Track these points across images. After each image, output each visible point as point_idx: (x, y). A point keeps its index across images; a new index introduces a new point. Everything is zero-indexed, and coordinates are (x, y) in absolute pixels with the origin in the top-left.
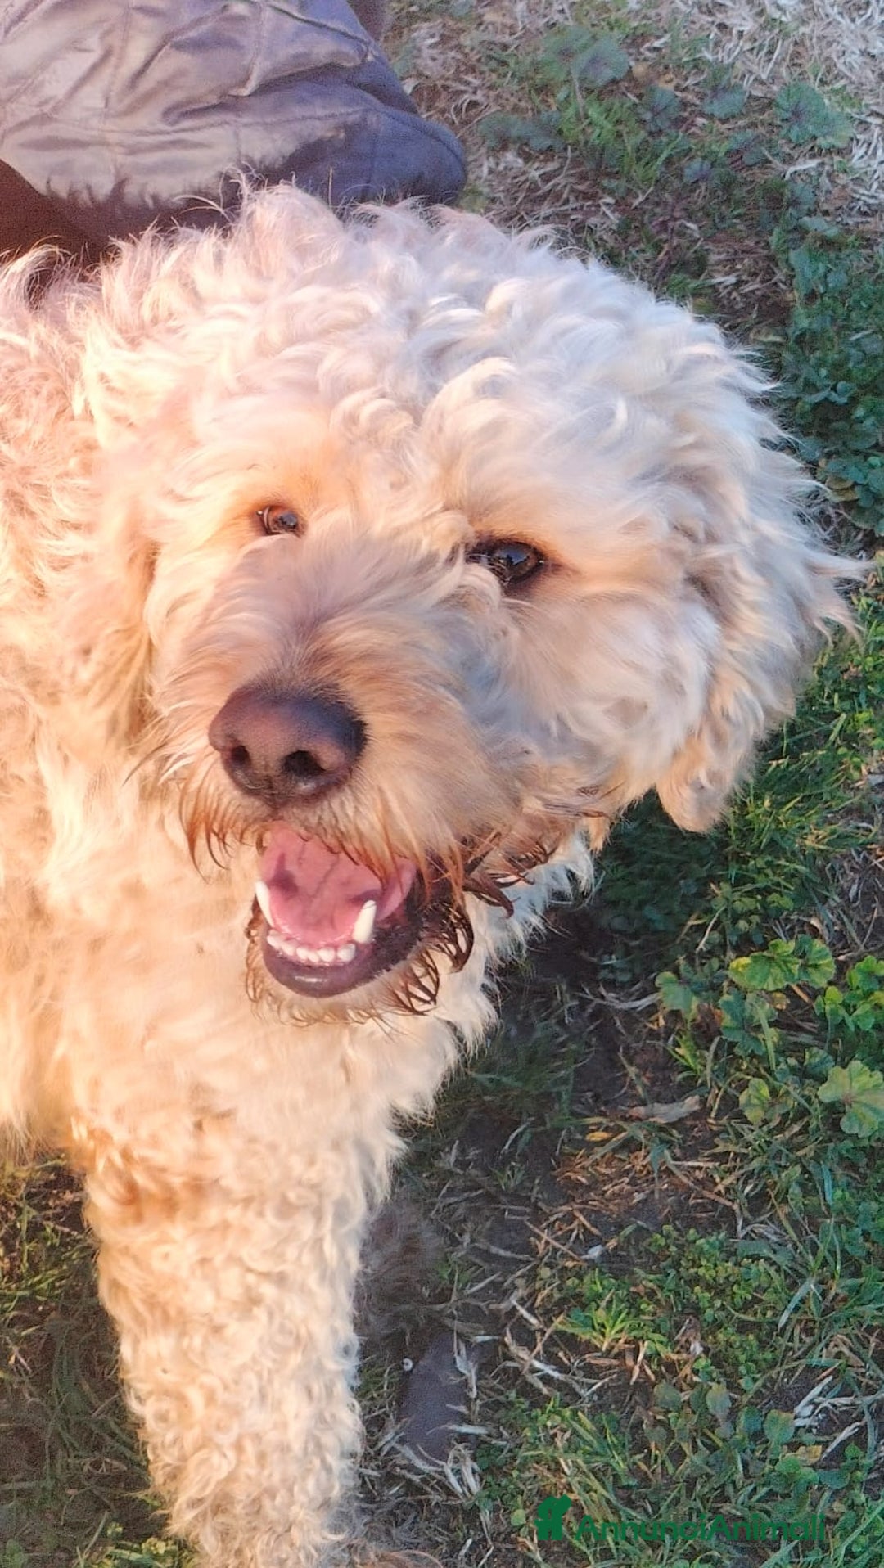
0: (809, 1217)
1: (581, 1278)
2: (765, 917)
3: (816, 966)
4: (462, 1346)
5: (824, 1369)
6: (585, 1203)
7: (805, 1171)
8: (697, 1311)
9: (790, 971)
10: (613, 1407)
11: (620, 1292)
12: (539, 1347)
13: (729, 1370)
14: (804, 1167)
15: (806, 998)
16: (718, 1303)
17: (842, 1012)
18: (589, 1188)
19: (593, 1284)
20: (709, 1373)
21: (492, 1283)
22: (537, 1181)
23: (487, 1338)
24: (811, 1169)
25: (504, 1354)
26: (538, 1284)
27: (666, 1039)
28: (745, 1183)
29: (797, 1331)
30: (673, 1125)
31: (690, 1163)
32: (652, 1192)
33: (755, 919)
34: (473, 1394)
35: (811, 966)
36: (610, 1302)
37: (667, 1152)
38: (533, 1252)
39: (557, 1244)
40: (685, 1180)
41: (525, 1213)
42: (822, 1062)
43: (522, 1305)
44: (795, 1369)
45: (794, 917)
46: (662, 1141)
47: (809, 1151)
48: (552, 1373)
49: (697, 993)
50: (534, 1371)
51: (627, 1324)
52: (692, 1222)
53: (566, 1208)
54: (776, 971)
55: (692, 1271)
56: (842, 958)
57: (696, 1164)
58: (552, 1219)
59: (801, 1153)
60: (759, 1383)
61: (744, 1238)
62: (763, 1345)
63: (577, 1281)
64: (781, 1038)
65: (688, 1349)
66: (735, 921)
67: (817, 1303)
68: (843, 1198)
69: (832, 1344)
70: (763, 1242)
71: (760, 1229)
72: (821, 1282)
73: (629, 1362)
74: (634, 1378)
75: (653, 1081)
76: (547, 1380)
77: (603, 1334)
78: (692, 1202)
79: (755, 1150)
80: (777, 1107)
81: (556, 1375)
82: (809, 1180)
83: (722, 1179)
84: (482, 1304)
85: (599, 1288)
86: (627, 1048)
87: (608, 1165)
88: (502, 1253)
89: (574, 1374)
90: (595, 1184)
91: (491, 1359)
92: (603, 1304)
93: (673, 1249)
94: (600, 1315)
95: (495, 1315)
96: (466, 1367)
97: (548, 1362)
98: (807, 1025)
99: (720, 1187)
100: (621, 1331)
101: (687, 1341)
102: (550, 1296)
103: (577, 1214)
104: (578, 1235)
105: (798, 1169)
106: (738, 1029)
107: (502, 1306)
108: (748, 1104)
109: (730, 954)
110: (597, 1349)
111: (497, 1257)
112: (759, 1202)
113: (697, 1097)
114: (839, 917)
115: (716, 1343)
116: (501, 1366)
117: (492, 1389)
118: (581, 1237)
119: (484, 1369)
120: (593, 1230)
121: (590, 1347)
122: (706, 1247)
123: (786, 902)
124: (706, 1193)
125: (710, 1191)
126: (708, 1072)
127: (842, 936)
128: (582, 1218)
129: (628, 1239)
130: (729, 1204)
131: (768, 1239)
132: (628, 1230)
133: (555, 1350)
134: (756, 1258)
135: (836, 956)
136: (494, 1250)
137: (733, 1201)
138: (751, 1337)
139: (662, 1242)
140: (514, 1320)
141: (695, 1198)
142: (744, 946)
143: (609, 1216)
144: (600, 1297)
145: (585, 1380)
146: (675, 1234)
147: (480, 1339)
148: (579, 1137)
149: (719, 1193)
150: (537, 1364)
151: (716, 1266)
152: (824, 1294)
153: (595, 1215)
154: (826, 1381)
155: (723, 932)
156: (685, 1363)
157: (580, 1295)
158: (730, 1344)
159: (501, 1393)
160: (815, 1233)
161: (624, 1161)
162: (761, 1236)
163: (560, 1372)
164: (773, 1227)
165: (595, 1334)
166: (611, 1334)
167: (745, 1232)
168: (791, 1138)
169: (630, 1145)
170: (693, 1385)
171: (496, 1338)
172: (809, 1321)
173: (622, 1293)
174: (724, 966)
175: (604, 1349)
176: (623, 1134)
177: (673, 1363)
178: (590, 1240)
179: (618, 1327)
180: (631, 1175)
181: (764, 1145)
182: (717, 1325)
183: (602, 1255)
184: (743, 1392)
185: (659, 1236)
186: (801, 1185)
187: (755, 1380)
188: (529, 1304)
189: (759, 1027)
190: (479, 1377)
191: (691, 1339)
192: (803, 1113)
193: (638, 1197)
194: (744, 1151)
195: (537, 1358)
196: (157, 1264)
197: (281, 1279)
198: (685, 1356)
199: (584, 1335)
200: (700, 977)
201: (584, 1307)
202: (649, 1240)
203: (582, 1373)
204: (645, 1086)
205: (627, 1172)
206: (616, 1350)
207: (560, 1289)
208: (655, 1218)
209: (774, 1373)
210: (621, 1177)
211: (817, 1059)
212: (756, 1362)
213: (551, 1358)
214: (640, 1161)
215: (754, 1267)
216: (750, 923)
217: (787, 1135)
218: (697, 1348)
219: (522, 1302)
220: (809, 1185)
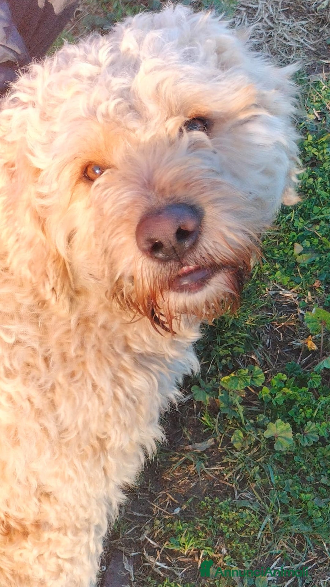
0: (264, 487)
1: (172, 523)
2: (233, 357)
3: (256, 378)
4: (126, 558)
5: (278, 554)
6: (171, 489)
7: (261, 468)
8: (222, 534)
9: (246, 381)
10: (191, 579)
11: (190, 529)
12: (159, 556)
13: (238, 559)
14: (260, 466)
15: (253, 391)
16: (231, 530)
17: (270, 397)
18: (172, 482)
19: (178, 526)
20: (231, 562)
21: (136, 529)
22: (149, 481)
23: (136, 553)
24: (263, 466)
25: (143, 560)
26: (155, 527)
27: (197, 414)
28: (236, 475)
29: (264, 539)
30: (204, 452)
31: (213, 468)
32: (198, 482)
33: (229, 358)
34: (133, 579)
35: (254, 378)
36: (186, 534)
37: (203, 464)
38: (152, 513)
39: (161, 509)
40: (211, 476)
41: (146, 496)
42: (264, 420)
43: (149, 537)
44: (265, 556)
45: (245, 356)
46: (200, 459)
47: (261, 459)
48: (165, 567)
49: (207, 393)
50: (157, 566)
51: (194, 543)
52: (216, 494)
53: (163, 492)
54: (241, 382)
55: (219, 516)
56: (266, 372)
57: (215, 468)
58: (158, 497)
59: (258, 461)
60: (251, 563)
61: (238, 499)
62: (251, 546)
63: (171, 525)
64: (244, 409)
65: (220, 552)
66: (220, 360)
67: (271, 525)
68: (277, 479)
69: (279, 543)
70: (247, 501)
71: (244, 494)
72: (273, 516)
73: (197, 559)
74: (199, 566)
75: (193, 433)
76: (162, 570)
77: (184, 547)
78: (215, 485)
79: (239, 460)
80: (247, 441)
81: (166, 567)
82: (263, 471)
83: (227, 474)
84: (132, 539)
85: (181, 527)
86: (182, 419)
87: (179, 472)
88: (138, 514)
89: (174, 566)
90: (174, 480)
91: (138, 562)
92: (183, 535)
93: (210, 507)
94: (183, 540)
95: (138, 543)
96: (129, 567)
97: (162, 562)
98: (254, 402)
99: (226, 478)
100: (192, 546)
101: (220, 548)
102: (161, 532)
103: (168, 494)
104: (169, 504)
105: (258, 467)
106: (227, 407)
107: (141, 539)
108: (235, 441)
109: (220, 375)
110: (182, 554)
111: (136, 516)
112: (243, 483)
113: (213, 439)
114: (263, 354)
115: (232, 547)
116: (142, 565)
117: (140, 576)
118: (171, 504)
119: (135, 567)
120: (176, 501)
121: (180, 554)
122: (223, 505)
123: (241, 350)
124: (221, 481)
125: (222, 479)
126: (216, 427)
127: (265, 362)
128: (170, 496)
129: (190, 504)
130: (230, 485)
131: (249, 499)
132: (190, 500)
133: (165, 556)
134: (244, 508)
135: (264, 371)
136: (135, 513)
137: (232, 484)
138: (246, 544)
139: (205, 504)
140: (146, 544)
141: (217, 483)
142: (226, 371)
143: (182, 494)
144: (181, 532)
145: (178, 568)
146: (210, 500)
147: (133, 554)
148: (165, 460)
149: (226, 480)
150: (158, 564)
151: (228, 513)
152: (274, 522)
153: (176, 495)
154: (279, 559)
155: (216, 365)
156: (220, 558)
157: (172, 531)
158: (237, 547)
159: (144, 577)
160: (267, 494)
161: (185, 469)
162: (246, 498)
163: (168, 566)
164: (249, 493)
165: (181, 548)
166: (187, 547)
167: (238, 497)
168: (254, 454)
169: (188, 463)
170: (224, 567)
171: (140, 553)
172: (268, 534)
173: (191, 529)
174: (218, 380)
175: (185, 554)
176: (184, 458)
177: (215, 558)
178: (174, 506)
179: (191, 544)
180: (189, 475)
181: (243, 459)
182: (231, 539)
183: (180, 512)
184: (245, 568)
185: (203, 502)
186: (260, 474)
187: (249, 562)
188: (151, 537)
189: (235, 406)
190: (135, 571)
191: (222, 547)
192: (257, 443)
193: (193, 485)
194: (235, 461)
195: (158, 561)
196: (16, 558)
197: (71, 560)
198: (220, 555)
199: (176, 549)
200: (209, 386)
201: (175, 536)
202: (199, 503)
203: (177, 565)
204: (190, 435)
205: (187, 474)
206: (190, 554)
207: (164, 529)
208: (201, 493)
209: (256, 559)
210: (184, 477)
211: (262, 419)
212: (249, 554)
213: (163, 560)
214: (192, 468)
215: (244, 513)
216: (227, 360)
217: (252, 452)
218: (224, 551)
219: (149, 536)
220: (263, 474)
